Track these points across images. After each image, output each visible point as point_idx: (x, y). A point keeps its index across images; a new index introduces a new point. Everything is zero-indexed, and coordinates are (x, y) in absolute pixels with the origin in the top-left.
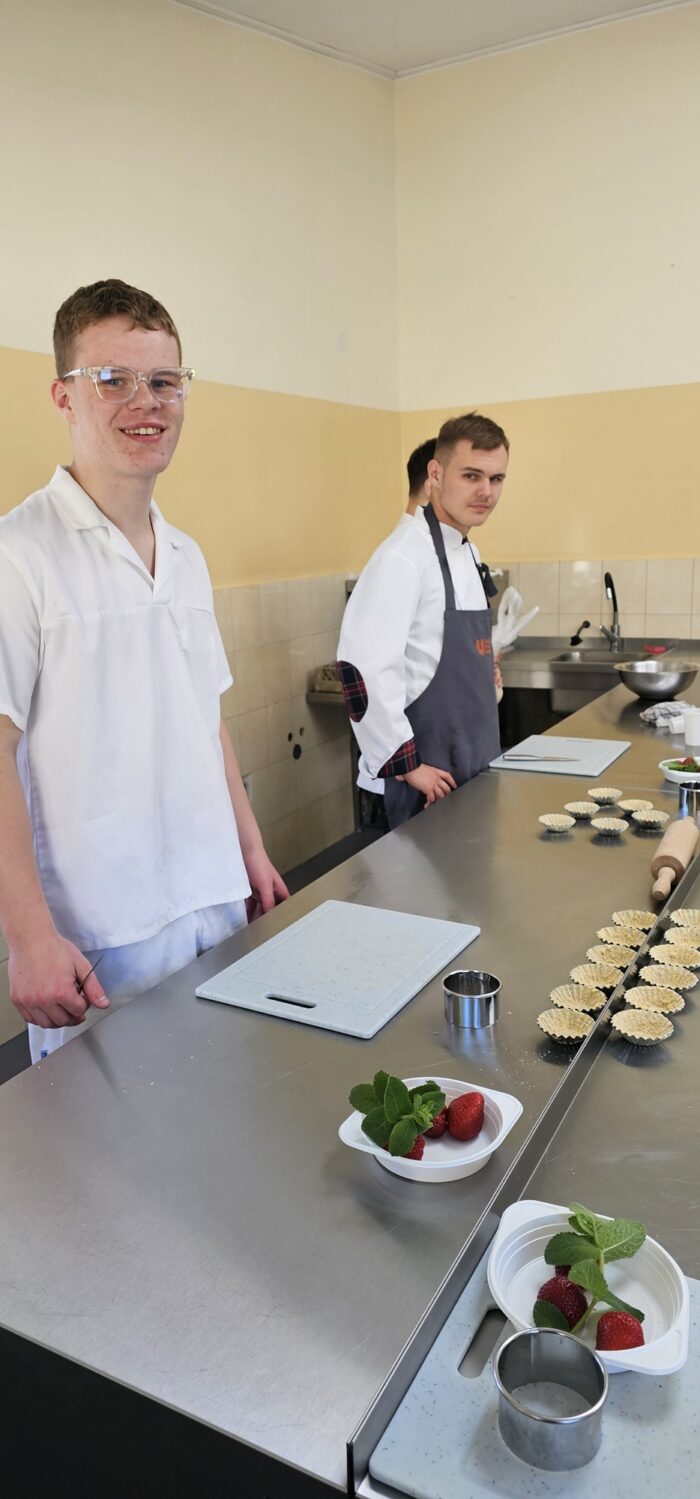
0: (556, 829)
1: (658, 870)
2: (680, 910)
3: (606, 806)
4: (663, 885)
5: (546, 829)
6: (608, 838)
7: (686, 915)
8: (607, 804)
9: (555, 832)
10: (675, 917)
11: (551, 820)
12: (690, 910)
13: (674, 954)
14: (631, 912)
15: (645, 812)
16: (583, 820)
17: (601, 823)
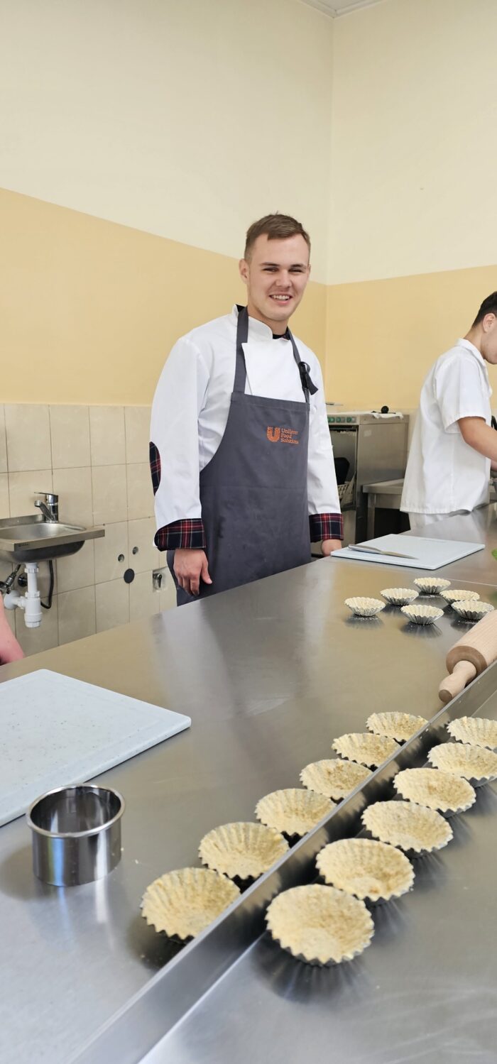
0: (362, 614)
1: (455, 664)
2: (465, 718)
3: (428, 594)
4: (454, 682)
5: (352, 613)
6: (420, 626)
7: (474, 725)
8: (432, 594)
9: (361, 616)
10: (454, 728)
11: (360, 603)
12: (480, 720)
13: (434, 783)
14: (397, 715)
15: (466, 601)
16: (394, 606)
17: (412, 610)
